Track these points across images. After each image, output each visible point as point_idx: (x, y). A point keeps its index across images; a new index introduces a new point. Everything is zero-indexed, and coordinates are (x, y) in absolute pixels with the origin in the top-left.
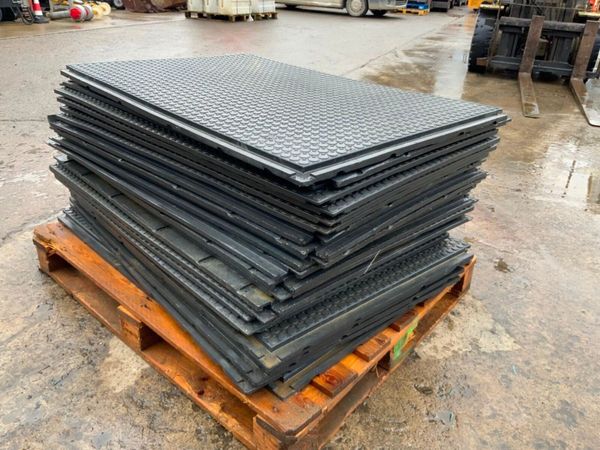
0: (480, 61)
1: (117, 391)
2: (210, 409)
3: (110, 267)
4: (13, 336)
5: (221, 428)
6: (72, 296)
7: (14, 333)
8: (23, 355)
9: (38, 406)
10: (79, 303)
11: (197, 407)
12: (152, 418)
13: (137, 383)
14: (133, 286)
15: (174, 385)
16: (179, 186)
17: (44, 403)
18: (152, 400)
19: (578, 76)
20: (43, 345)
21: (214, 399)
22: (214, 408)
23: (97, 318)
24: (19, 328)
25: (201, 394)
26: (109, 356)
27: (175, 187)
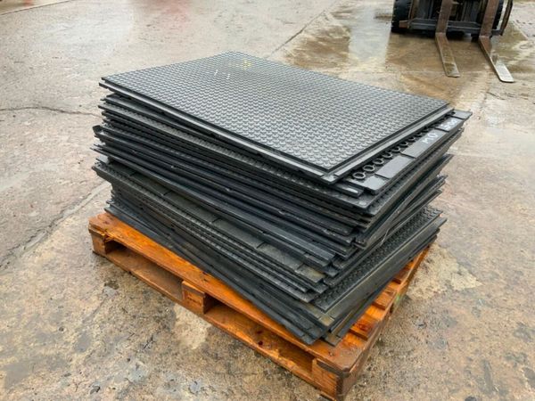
0: (402, 23)
1: (194, 348)
2: (271, 355)
3: (164, 249)
4: (95, 311)
5: (282, 369)
6: (130, 273)
7: (95, 309)
8: (109, 327)
9: (138, 366)
10: (138, 278)
11: (258, 354)
12: (228, 366)
13: (207, 340)
14: (188, 264)
15: (236, 338)
16: (231, 189)
17: (141, 363)
18: (223, 352)
19: (485, 34)
20: (122, 317)
21: (272, 347)
22: (274, 354)
23: (158, 290)
24: (97, 304)
25: (261, 344)
26: (177, 320)
27: (228, 190)
